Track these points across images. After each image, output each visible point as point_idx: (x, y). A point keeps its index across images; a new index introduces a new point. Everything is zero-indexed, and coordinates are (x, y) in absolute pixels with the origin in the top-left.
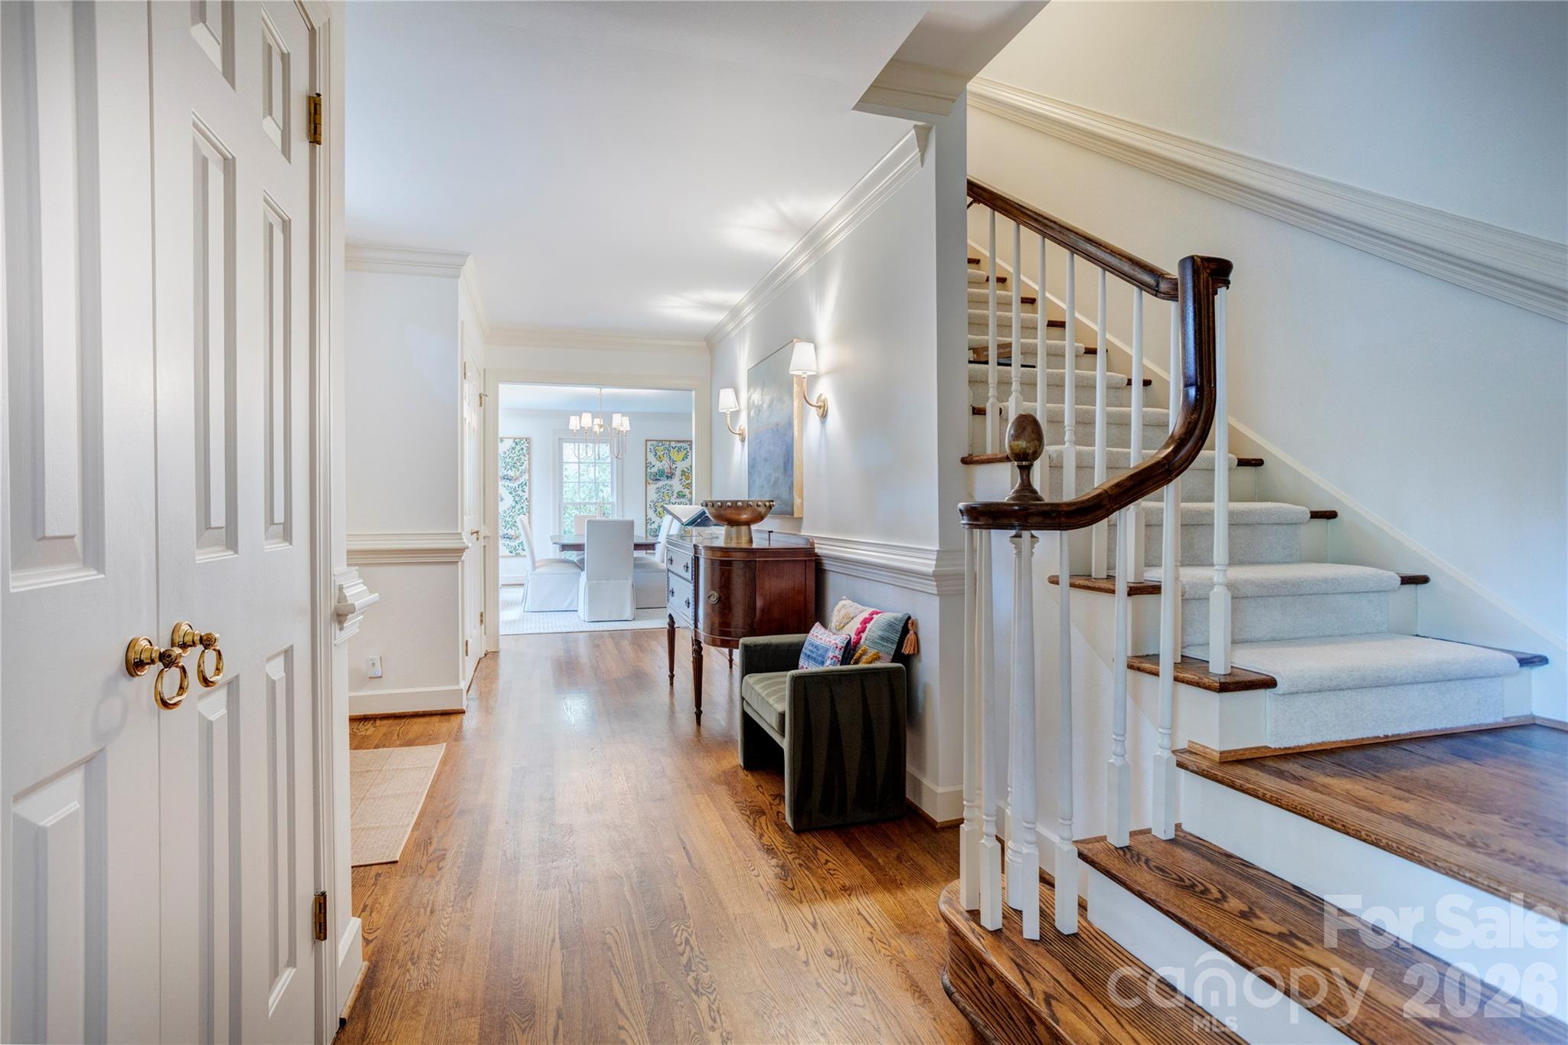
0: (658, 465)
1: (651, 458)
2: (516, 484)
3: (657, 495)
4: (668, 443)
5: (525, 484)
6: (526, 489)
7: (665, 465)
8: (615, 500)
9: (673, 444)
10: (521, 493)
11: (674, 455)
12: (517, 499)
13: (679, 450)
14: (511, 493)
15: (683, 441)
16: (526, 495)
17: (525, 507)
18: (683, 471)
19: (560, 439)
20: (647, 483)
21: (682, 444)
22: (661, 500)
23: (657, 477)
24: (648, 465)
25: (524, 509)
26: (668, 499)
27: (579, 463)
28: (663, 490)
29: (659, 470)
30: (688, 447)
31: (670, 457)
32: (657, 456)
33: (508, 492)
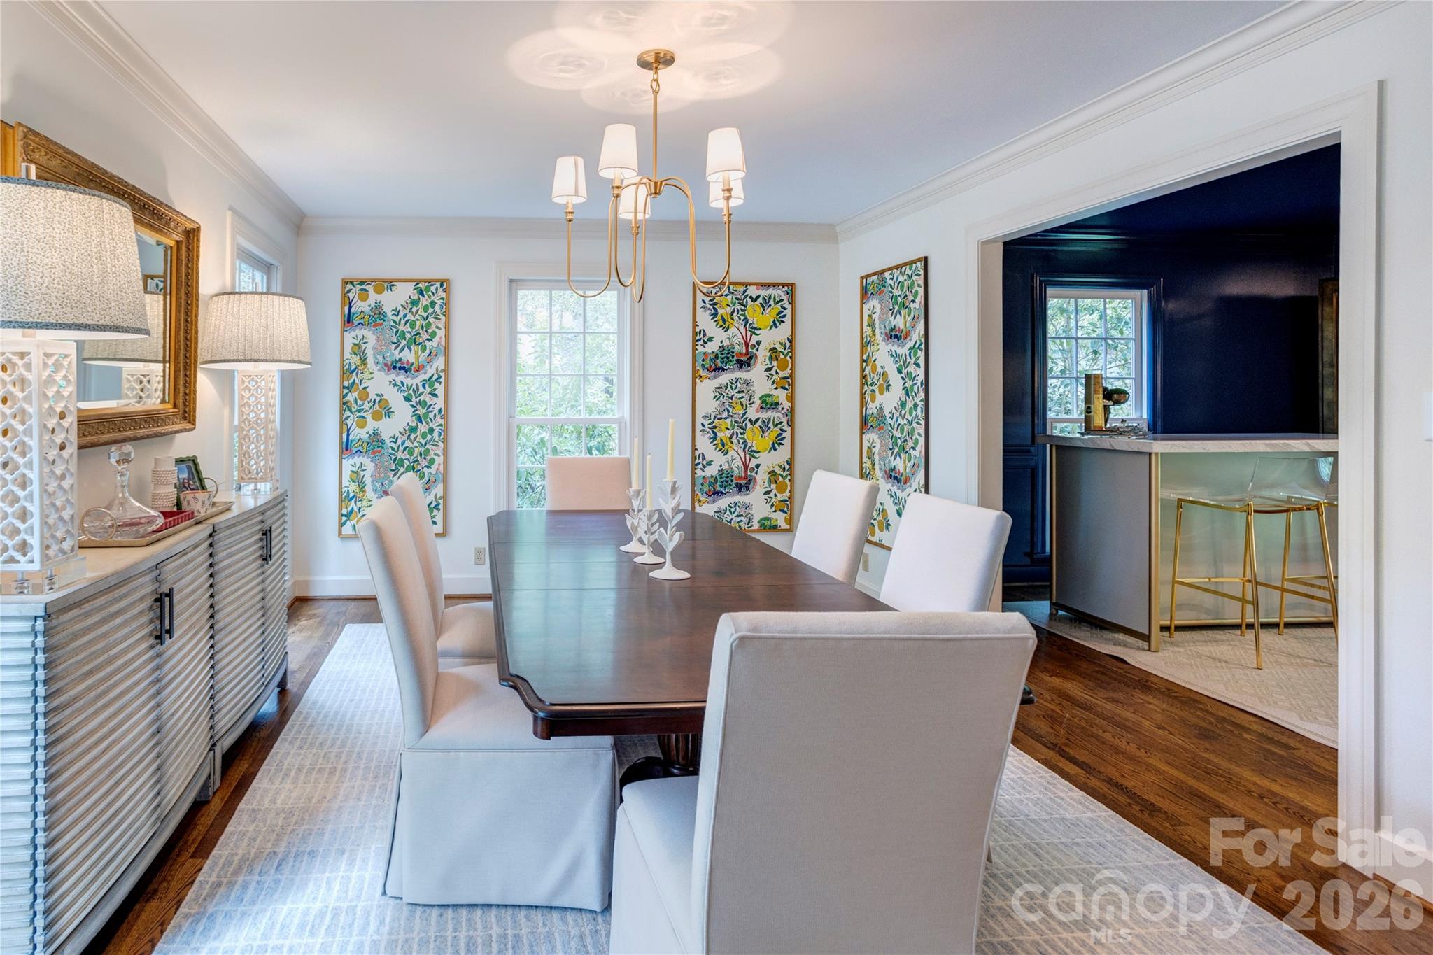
0: (719, 338)
1: (706, 322)
2: (417, 380)
3: (717, 403)
4: (742, 289)
5: (438, 380)
6: (440, 390)
7: (733, 337)
8: (627, 415)
9: (753, 291)
10: (427, 398)
11: (756, 316)
12: (421, 411)
13: (766, 303)
14: (407, 399)
15: (774, 285)
16: (439, 403)
17: (437, 429)
18: (773, 350)
19: (511, 281)
20: (695, 376)
21: (772, 291)
22: (725, 415)
23: (715, 365)
24: (698, 337)
25: (436, 434)
26: (741, 412)
27: (551, 333)
28: (729, 392)
29: (722, 348)
30: (785, 298)
31: (746, 320)
32: (719, 317)
33: (401, 396)
